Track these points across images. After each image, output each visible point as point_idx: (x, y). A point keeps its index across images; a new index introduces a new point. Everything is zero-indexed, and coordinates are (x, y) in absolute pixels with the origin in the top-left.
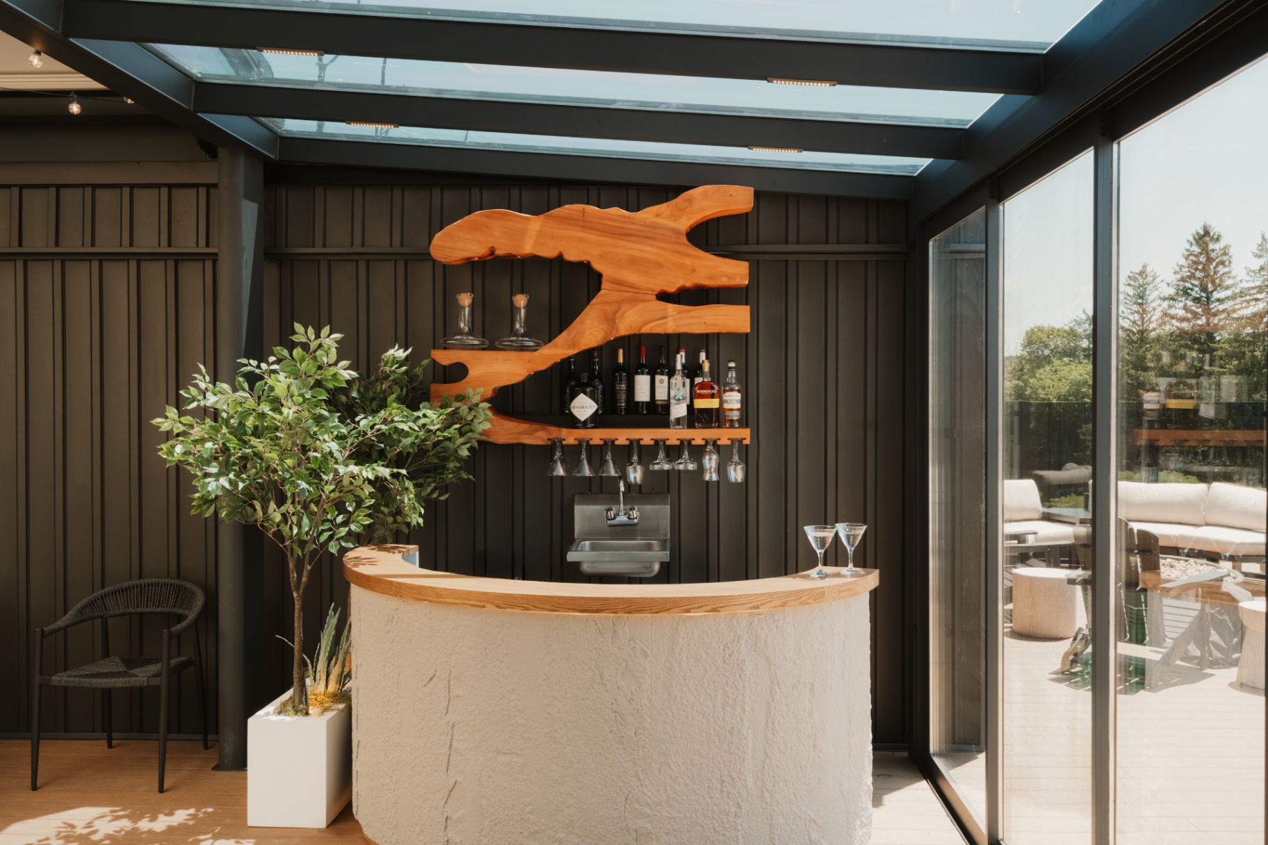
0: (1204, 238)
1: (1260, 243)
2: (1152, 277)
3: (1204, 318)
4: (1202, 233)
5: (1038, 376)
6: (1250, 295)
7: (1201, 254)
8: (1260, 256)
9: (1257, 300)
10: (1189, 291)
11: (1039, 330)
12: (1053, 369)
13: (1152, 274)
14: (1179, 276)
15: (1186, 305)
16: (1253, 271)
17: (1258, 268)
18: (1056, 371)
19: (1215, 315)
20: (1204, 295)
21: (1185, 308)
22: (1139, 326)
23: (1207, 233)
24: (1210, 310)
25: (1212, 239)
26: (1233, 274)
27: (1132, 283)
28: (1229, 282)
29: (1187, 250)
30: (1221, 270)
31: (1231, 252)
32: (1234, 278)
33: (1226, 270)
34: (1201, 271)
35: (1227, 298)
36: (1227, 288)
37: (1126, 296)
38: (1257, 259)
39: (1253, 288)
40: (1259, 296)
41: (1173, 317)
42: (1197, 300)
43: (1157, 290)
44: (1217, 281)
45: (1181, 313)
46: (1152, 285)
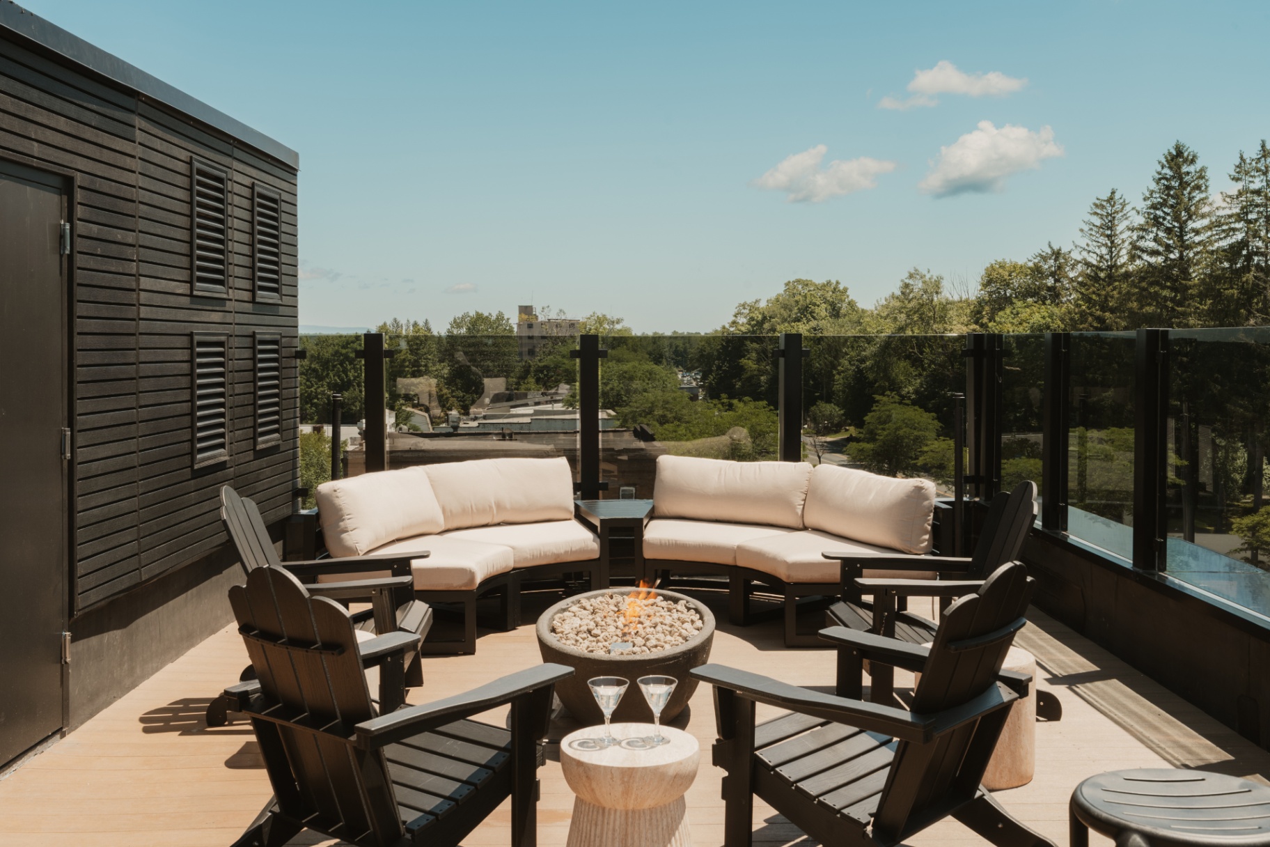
0: (1178, 158)
1: (1237, 164)
2: (1121, 204)
3: (1176, 251)
4: (1174, 153)
5: (997, 319)
6: (1227, 224)
7: (1173, 177)
8: (1237, 180)
9: (1234, 230)
10: (1161, 220)
11: (1000, 267)
12: (1015, 311)
13: (1121, 201)
14: (1149, 203)
15: (1157, 235)
16: (1230, 197)
17: (1236, 193)
18: (1018, 314)
19: (1189, 247)
20: (1176, 224)
21: (1156, 240)
22: (1107, 261)
23: (1179, 153)
24: (1183, 241)
25: (1186, 161)
26: (1210, 200)
27: (1099, 211)
28: (1206, 209)
29: (1160, 174)
30: (1198, 196)
31: (1208, 174)
32: (1211, 204)
33: (1203, 195)
34: (1173, 197)
35: (1203, 228)
36: (1203, 216)
37: (1091, 227)
38: (1234, 182)
39: (1230, 216)
40: (1238, 225)
41: (1143, 251)
42: (1169, 231)
43: (1127, 219)
44: (1193, 208)
45: (1151, 245)
46: (1121, 214)
